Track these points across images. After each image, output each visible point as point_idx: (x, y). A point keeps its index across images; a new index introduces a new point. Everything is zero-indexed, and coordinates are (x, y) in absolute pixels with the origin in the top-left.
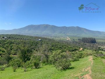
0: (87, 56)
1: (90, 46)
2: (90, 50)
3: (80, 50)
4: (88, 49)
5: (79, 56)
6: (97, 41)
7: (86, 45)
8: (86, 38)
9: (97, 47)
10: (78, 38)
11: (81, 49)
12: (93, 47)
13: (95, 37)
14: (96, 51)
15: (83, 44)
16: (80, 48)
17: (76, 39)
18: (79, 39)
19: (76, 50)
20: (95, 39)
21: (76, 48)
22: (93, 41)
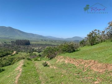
0: (19, 60)
1: (24, 48)
2: (25, 53)
3: (13, 54)
4: (22, 52)
5: (8, 63)
6: (31, 43)
7: (20, 47)
8: (20, 40)
9: (31, 49)
10: (11, 40)
11: (15, 52)
12: (27, 49)
13: (29, 39)
14: (30, 53)
15: (17, 46)
16: (13, 52)
17: (9, 42)
18: (12, 42)
19: (7, 54)
20: (29, 41)
21: (8, 52)
22: (27, 43)
